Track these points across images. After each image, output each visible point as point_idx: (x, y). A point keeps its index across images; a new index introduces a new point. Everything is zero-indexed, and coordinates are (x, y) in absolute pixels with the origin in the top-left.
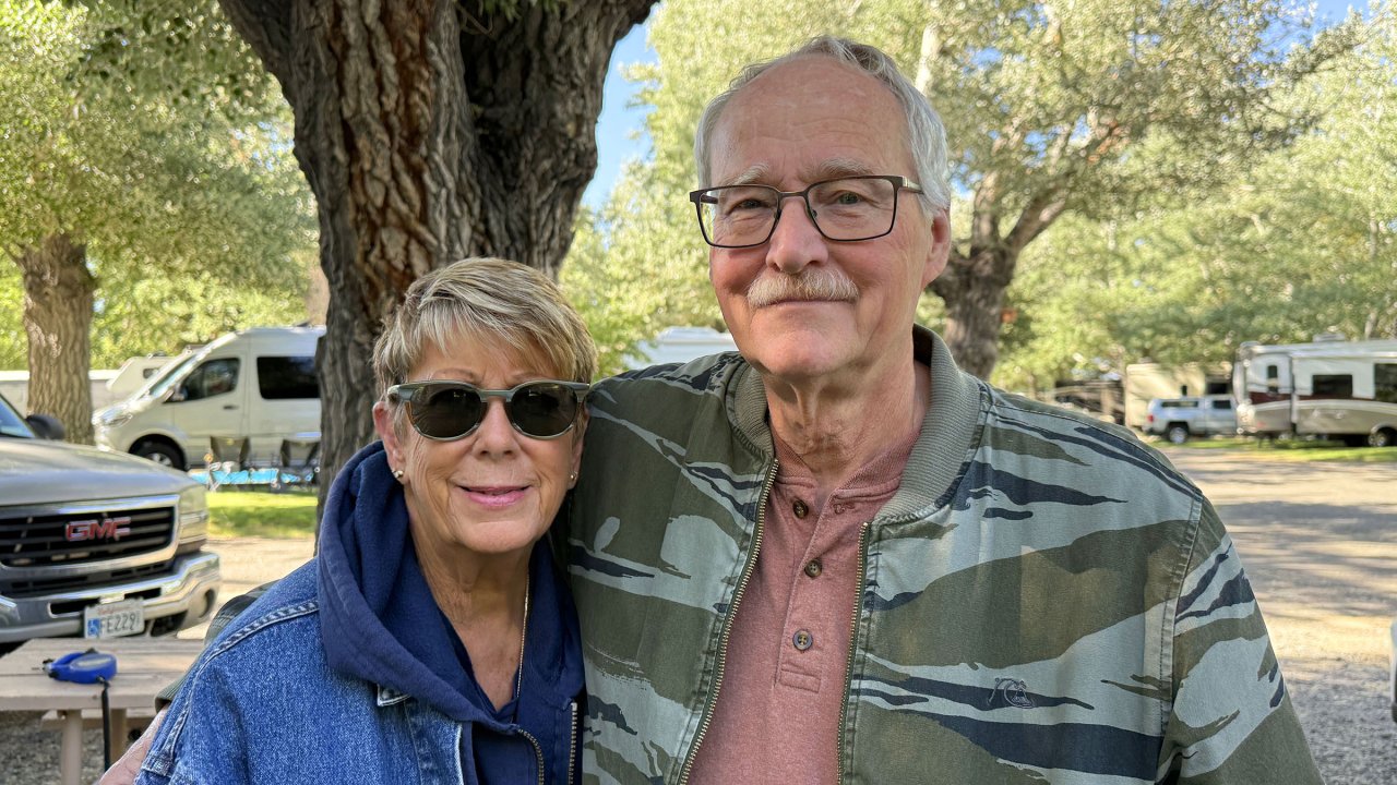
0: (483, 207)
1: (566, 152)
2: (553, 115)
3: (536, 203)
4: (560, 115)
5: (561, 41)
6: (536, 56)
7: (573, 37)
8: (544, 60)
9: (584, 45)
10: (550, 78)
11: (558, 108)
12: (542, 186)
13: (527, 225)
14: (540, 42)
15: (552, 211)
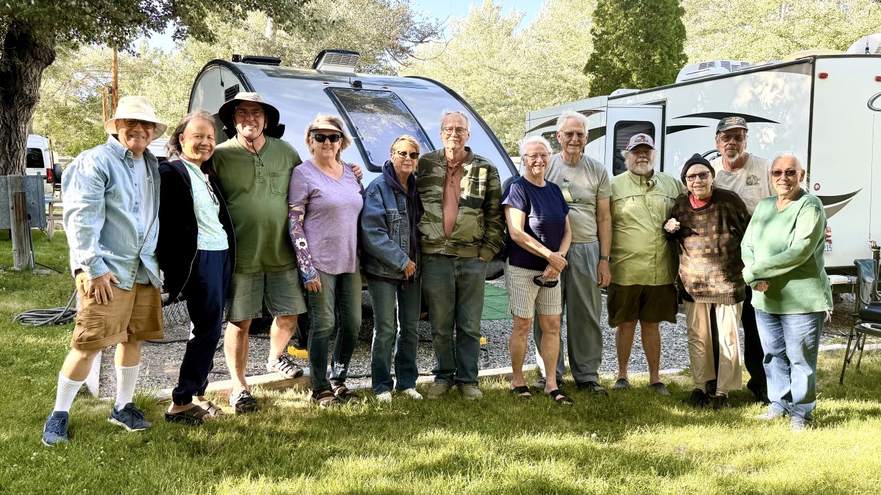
0: (4, 112)
1: (26, 98)
2: (23, 90)
3: (18, 110)
4: (25, 89)
5: (25, 72)
6: (18, 75)
7: (29, 71)
8: (21, 77)
9: (32, 72)
10: (22, 81)
11: (24, 88)
12: (21, 105)
13: (16, 115)
14: (20, 73)
15: (24, 111)
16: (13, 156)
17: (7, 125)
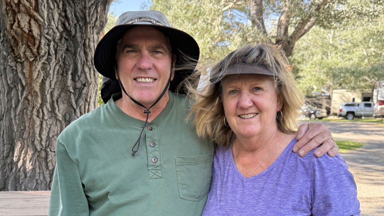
3: (88, 5)
13: (85, 15)
16: (79, 96)
17: (69, 32)
